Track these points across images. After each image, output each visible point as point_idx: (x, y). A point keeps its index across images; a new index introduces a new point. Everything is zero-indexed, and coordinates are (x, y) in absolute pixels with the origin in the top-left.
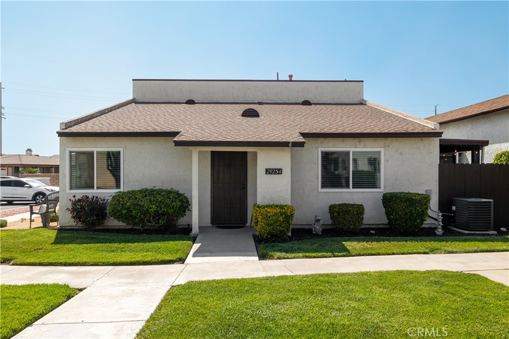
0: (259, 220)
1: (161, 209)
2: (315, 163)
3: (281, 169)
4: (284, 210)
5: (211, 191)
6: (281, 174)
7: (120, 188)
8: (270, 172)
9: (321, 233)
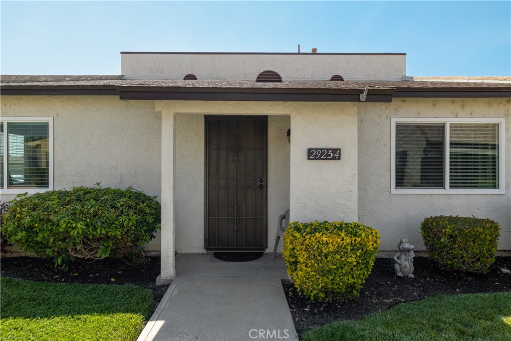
0: (301, 259)
1: (95, 229)
2: (385, 145)
3: (340, 149)
4: (359, 240)
5: (205, 193)
6: (339, 158)
7: (48, 187)
8: (316, 156)
9: (413, 276)
